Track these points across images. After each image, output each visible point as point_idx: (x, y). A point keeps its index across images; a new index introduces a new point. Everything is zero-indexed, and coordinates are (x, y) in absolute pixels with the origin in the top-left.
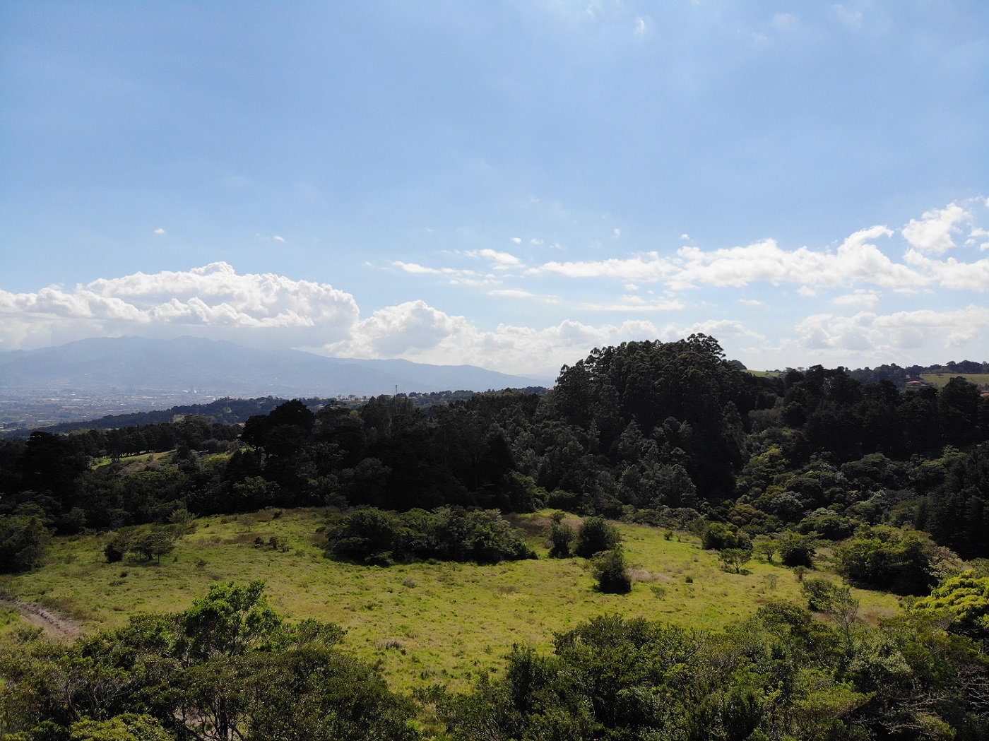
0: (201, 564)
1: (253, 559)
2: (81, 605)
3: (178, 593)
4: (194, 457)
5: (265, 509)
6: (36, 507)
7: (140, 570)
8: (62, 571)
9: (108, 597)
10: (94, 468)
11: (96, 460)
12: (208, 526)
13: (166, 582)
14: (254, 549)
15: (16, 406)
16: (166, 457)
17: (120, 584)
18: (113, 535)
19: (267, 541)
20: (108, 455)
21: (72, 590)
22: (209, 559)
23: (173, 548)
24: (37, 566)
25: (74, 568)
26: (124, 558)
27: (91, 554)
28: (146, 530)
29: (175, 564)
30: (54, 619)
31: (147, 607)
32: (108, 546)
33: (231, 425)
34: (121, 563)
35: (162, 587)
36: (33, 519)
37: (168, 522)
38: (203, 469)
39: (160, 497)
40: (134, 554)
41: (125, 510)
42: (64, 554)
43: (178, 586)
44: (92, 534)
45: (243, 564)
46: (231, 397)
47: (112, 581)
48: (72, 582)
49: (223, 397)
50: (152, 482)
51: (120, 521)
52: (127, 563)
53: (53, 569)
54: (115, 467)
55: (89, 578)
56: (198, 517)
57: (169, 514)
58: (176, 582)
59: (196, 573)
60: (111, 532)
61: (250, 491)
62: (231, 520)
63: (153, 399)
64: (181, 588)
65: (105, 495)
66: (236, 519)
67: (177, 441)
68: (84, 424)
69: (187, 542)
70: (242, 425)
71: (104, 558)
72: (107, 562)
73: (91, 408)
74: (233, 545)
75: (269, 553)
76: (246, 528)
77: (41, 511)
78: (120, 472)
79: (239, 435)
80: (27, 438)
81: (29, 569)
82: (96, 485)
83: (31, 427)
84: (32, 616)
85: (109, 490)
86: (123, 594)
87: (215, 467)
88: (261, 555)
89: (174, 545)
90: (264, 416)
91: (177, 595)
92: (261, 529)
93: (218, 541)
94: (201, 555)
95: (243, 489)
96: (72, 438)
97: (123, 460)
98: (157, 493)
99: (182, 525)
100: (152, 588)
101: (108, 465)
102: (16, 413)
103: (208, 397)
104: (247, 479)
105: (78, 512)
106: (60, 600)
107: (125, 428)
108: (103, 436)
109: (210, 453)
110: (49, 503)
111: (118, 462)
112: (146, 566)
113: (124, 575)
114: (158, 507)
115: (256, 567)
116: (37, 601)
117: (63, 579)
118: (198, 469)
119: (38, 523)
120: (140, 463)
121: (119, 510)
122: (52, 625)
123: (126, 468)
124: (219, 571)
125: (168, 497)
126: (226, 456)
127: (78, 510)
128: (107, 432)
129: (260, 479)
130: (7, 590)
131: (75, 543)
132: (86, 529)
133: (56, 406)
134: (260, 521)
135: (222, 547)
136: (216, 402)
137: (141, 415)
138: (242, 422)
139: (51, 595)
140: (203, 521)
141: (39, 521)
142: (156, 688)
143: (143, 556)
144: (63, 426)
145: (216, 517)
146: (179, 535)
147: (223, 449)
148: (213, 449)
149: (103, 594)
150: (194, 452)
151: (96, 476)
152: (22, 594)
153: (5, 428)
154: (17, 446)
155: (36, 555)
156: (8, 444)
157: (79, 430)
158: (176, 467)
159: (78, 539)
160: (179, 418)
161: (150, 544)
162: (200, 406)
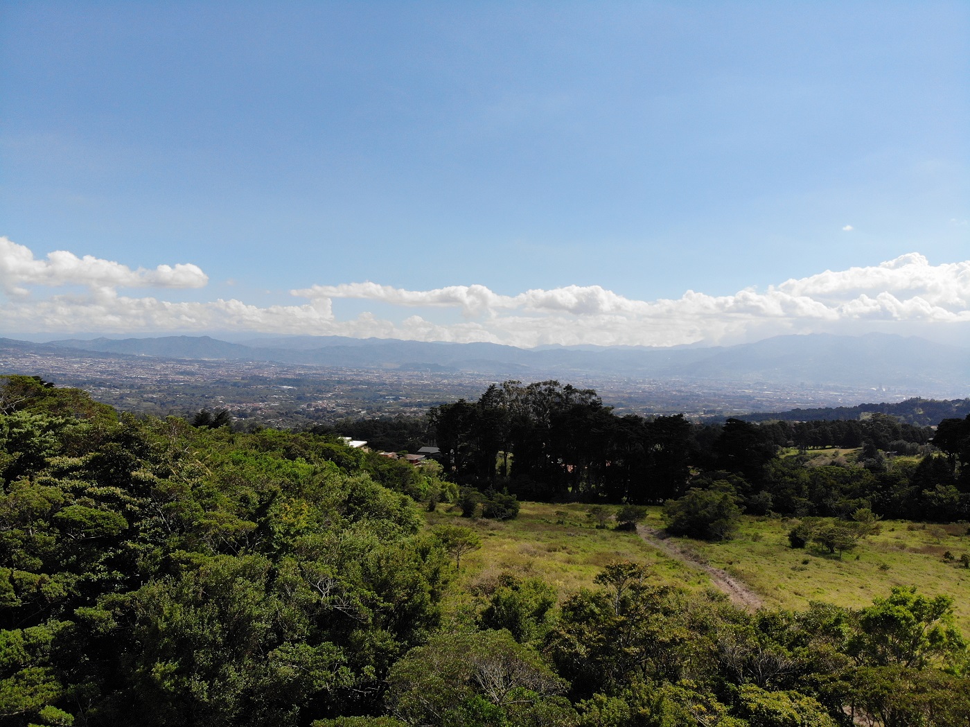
0: (884, 568)
1: (941, 574)
2: (764, 582)
3: (858, 592)
4: (881, 457)
5: (957, 522)
6: (728, 485)
7: (822, 561)
8: (749, 547)
9: (789, 580)
10: (782, 457)
11: (784, 449)
12: (893, 530)
13: (846, 578)
14: (943, 564)
15: (715, 395)
16: (851, 454)
17: (802, 570)
18: (797, 522)
19: (958, 557)
20: (795, 446)
21: (756, 566)
22: (893, 564)
23: (856, 545)
24: (727, 538)
25: (759, 546)
26: (806, 547)
27: (776, 536)
28: (829, 523)
29: (856, 562)
30: (739, 589)
31: (826, 598)
32: (792, 532)
33: (923, 427)
34: (803, 551)
35: (842, 582)
36: (726, 496)
37: (850, 519)
38: (890, 471)
39: (844, 492)
40: (816, 544)
41: (809, 500)
42: (751, 531)
43: (858, 585)
44: (778, 518)
45: (928, 577)
46: (923, 398)
47: (794, 566)
48: (757, 558)
49: (914, 397)
50: (836, 477)
51: (804, 510)
52: (810, 552)
53: (741, 543)
54: (801, 459)
55: (773, 558)
56: (883, 519)
57: (853, 511)
58: (856, 580)
59: (878, 575)
60: (795, 520)
61: (941, 500)
62: (919, 528)
63: (840, 395)
64: (862, 588)
65: (791, 483)
66: (923, 528)
67: (864, 439)
68: (774, 415)
69: (870, 543)
70: (934, 428)
71: (787, 542)
72: (790, 547)
73: (782, 401)
74: (919, 555)
75: (960, 570)
76: (935, 540)
77: (733, 489)
78: (806, 464)
79: (931, 439)
80: (723, 424)
81: (720, 539)
82: (783, 473)
83: (727, 414)
84: (720, 581)
85: (795, 479)
86: (804, 580)
87: (904, 470)
88: (949, 570)
89: (856, 543)
90: (959, 420)
91: (857, 594)
92: (951, 543)
93: (903, 547)
94: (885, 559)
95: (933, 497)
96: (763, 427)
97: (809, 452)
98: (841, 489)
99: (865, 525)
100: (832, 581)
101: (795, 456)
102: (714, 401)
103: (898, 396)
104: (938, 486)
105: (765, 495)
106: (745, 573)
107: (812, 422)
108: (790, 428)
109: (899, 454)
110: (740, 483)
111: (805, 454)
112: (828, 558)
113: (805, 562)
114: (842, 502)
115: (943, 583)
116: (725, 569)
117: (749, 554)
118: (885, 470)
119: (730, 500)
120: (825, 457)
121: (804, 500)
122: (736, 595)
123: (812, 460)
124: (904, 579)
125: (854, 494)
126: (916, 460)
127: (766, 494)
128: (795, 424)
129: (953, 489)
130: (700, 554)
131: (762, 523)
132: (772, 513)
133: (750, 398)
134: (951, 535)
135: (907, 555)
136: (906, 403)
137: (828, 411)
138: (934, 425)
139: (738, 567)
140: (887, 524)
141: (731, 499)
142: (826, 677)
143: (825, 548)
144: (755, 416)
145: (902, 522)
146: (862, 533)
147: (912, 452)
148: (901, 451)
149: (785, 576)
150: (881, 452)
151: (783, 464)
152: (713, 561)
153: (705, 414)
154: (714, 430)
155: (727, 528)
156: (708, 428)
157: (769, 420)
158: (861, 465)
159: (764, 520)
160: (866, 416)
161: (832, 537)
162: (888, 405)
